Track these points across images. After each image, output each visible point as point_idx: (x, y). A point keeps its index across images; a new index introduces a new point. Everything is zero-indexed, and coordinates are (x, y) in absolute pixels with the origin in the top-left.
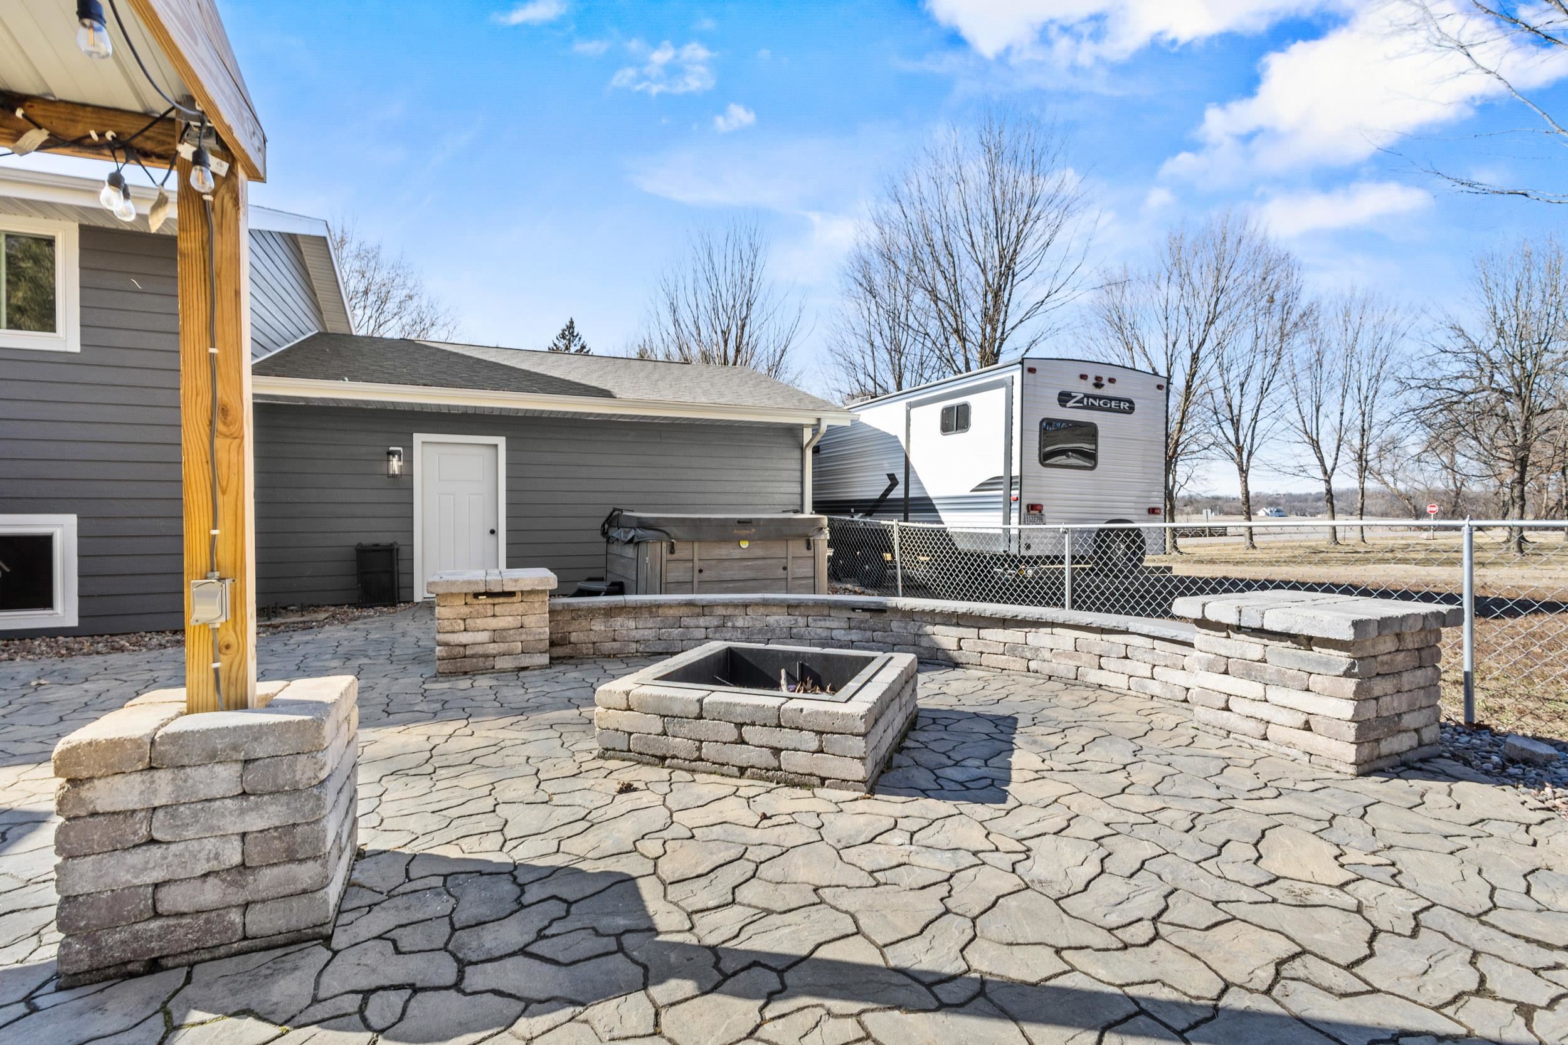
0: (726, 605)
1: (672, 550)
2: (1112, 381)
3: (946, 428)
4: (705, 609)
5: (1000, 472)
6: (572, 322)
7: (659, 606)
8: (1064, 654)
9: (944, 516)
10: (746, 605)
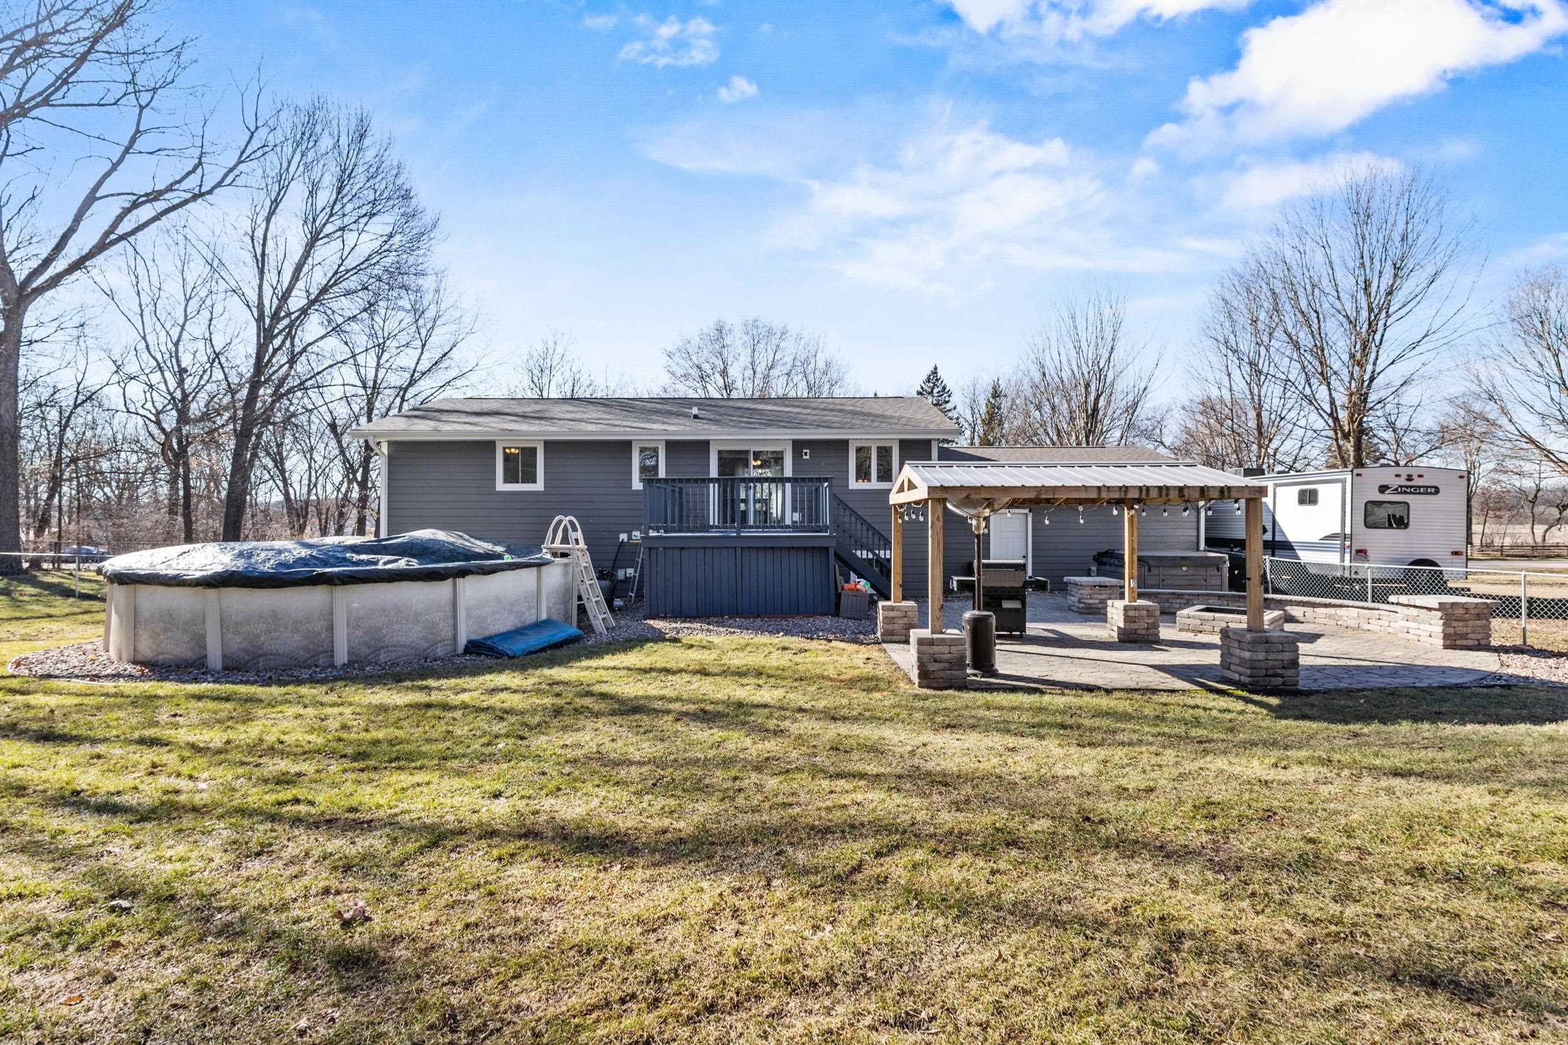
0: (1189, 595)
1: (1150, 571)
2: (1420, 476)
3: (1302, 501)
4: (1180, 596)
5: (1337, 530)
6: (936, 368)
7: (1159, 594)
8: (1353, 618)
9: (1300, 553)
10: (1198, 595)
